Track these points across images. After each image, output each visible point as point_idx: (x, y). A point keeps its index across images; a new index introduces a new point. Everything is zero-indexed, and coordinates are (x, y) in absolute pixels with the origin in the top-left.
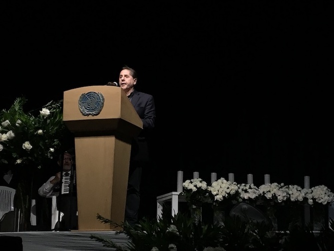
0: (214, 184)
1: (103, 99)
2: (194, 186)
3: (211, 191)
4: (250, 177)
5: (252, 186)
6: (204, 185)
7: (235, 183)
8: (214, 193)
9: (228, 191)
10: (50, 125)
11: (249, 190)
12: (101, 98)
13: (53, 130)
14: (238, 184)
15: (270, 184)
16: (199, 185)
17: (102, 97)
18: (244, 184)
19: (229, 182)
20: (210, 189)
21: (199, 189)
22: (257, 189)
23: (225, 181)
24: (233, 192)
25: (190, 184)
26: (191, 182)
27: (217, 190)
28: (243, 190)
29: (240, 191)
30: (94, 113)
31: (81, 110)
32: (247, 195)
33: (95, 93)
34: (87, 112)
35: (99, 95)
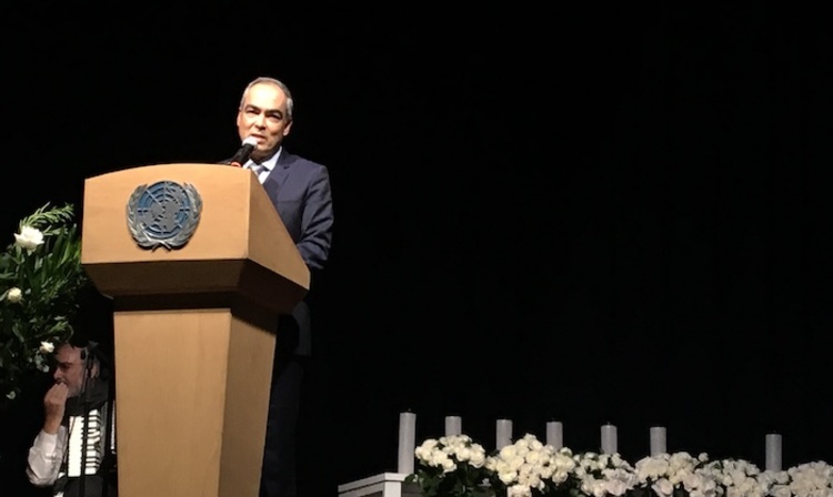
0: (507, 451)
1: (199, 204)
2: (449, 457)
3: (496, 472)
4: (609, 433)
5: (616, 459)
6: (476, 455)
7: (565, 450)
8: (506, 478)
9: (546, 473)
10: (43, 274)
11: (608, 473)
12: (193, 200)
13: (52, 289)
14: (574, 454)
15: (667, 456)
16: (463, 453)
17: (196, 196)
18: (591, 455)
19: (549, 449)
20: (493, 464)
21: (463, 467)
22: (630, 468)
23: (537, 445)
24: (560, 477)
25: (437, 452)
26: (441, 447)
27: (514, 468)
28: (588, 471)
29: (581, 472)
30: (171, 241)
31: (135, 232)
32: (602, 485)
33: (174, 184)
34: (150, 239)
35: (187, 191)
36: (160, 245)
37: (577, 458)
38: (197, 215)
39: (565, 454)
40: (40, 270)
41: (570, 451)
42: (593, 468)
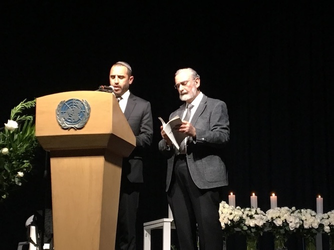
1: (89, 109)
4: (254, 199)
5: (259, 210)
7: (238, 207)
9: (231, 217)
10: (18, 142)
11: (255, 216)
13: (22, 149)
14: (242, 209)
15: (279, 208)
17: (88, 105)
18: (248, 209)
19: (232, 207)
22: (264, 214)
23: (226, 205)
24: (236, 219)
29: (244, 216)
30: (77, 126)
31: (60, 122)
32: (253, 221)
33: (78, 100)
34: (67, 125)
35: (84, 103)
36: (72, 128)
38: (89, 114)
40: (16, 140)
42: (249, 214)
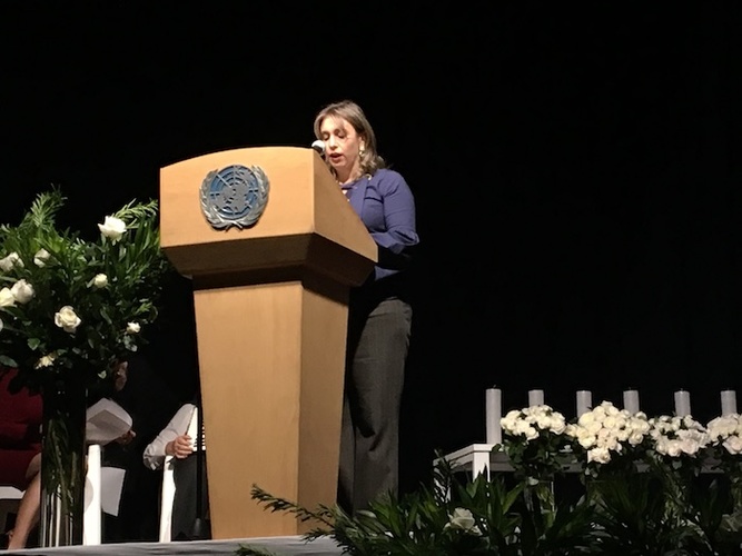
0: (585, 418)
1: (267, 184)
2: (532, 425)
3: (576, 438)
4: (682, 399)
5: (689, 421)
6: (556, 422)
7: (640, 414)
8: (585, 443)
9: (623, 436)
11: (681, 433)
12: (260, 181)
14: (648, 419)
15: (736, 416)
16: (544, 421)
17: (263, 177)
18: (664, 418)
19: (625, 413)
20: (573, 431)
21: (545, 434)
22: (702, 428)
23: (613, 410)
24: (635, 439)
25: (520, 421)
26: (523, 417)
27: (593, 434)
28: (663, 432)
29: (655, 434)
30: (243, 221)
31: (209, 216)
32: (676, 445)
33: (243, 168)
34: (222, 220)
35: (255, 173)
36: (233, 225)
37: (652, 421)
38: (265, 196)
39: (640, 418)
40: (124, 259)
41: (645, 415)
42: (667, 430)
